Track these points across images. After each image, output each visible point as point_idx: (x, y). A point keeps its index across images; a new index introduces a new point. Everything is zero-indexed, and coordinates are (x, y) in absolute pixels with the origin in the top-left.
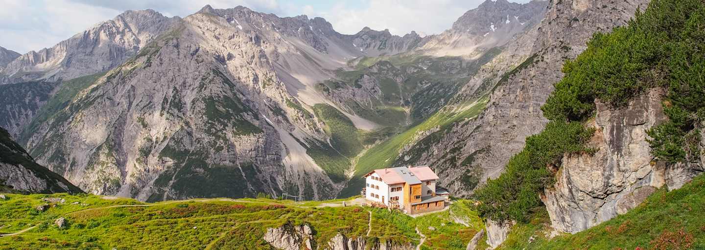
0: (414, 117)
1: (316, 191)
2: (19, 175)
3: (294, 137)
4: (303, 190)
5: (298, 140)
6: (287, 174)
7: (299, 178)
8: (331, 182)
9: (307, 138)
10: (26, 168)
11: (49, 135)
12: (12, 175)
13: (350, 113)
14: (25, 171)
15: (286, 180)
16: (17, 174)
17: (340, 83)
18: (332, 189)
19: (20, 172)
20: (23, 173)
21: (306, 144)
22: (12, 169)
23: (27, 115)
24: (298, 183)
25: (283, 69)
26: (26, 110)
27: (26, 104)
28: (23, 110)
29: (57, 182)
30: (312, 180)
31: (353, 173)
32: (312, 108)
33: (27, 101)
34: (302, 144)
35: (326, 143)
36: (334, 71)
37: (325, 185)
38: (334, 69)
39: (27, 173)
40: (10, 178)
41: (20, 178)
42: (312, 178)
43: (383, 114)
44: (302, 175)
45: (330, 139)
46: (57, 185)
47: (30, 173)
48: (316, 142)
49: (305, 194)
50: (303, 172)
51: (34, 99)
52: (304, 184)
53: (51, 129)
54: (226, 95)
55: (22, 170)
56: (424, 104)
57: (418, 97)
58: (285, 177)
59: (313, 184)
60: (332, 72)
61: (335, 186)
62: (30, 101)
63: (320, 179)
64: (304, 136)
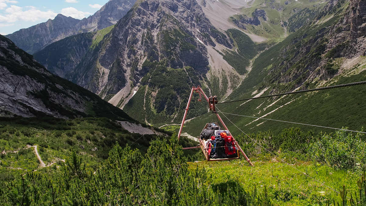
0: (289, 31)
1: (229, 80)
2: (25, 82)
3: (216, 50)
4: (222, 80)
5: (218, 51)
6: (212, 71)
7: (219, 74)
8: (238, 74)
9: (223, 50)
10: (31, 77)
11: (92, 59)
12: (21, 82)
13: (249, 33)
14: (30, 79)
15: (211, 75)
16: (24, 81)
17: (243, 15)
18: (239, 79)
19: (26, 80)
20: (29, 81)
21: (223, 53)
22: (21, 78)
23: (83, 50)
24: (219, 76)
25: (208, 11)
26: (82, 48)
27: (82, 45)
28: (81, 48)
29: (55, 84)
30: (227, 74)
31: (251, 68)
32: (226, 32)
33: (82, 43)
34: (220, 53)
35: (234, 51)
36: (239, 9)
37: (235, 76)
38: (239, 8)
39: (31, 80)
40: (19, 84)
41: (26, 84)
42: (226, 73)
43: (270, 32)
44: (221, 71)
45: (237, 50)
46: (56, 86)
47: (33, 80)
48: (228, 52)
49: (223, 82)
50: (222, 70)
51: (85, 42)
52: (222, 77)
53: (92, 56)
54: (175, 28)
55: (27, 78)
56: (296, 23)
57: (292, 19)
58: (211, 73)
59: (228, 76)
60: (238, 10)
61: (240, 76)
62: (84, 43)
63: (232, 73)
64: (221, 48)
